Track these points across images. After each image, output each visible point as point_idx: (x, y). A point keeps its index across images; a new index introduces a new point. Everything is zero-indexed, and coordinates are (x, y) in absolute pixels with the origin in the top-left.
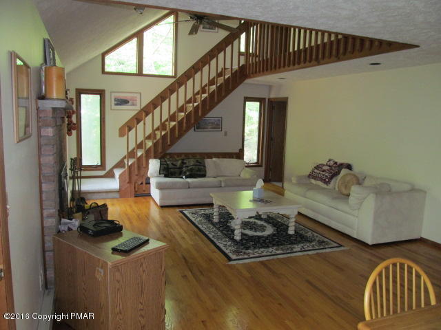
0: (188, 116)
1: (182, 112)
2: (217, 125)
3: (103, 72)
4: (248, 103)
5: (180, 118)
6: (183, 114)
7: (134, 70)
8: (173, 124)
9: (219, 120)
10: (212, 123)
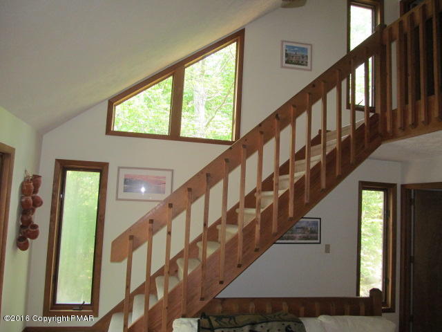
0: (266, 216)
1: (253, 206)
2: (312, 232)
3: (109, 131)
4: (365, 193)
5: (248, 221)
6: (253, 211)
7: (164, 129)
8: (233, 231)
9: (316, 224)
10: (302, 228)
